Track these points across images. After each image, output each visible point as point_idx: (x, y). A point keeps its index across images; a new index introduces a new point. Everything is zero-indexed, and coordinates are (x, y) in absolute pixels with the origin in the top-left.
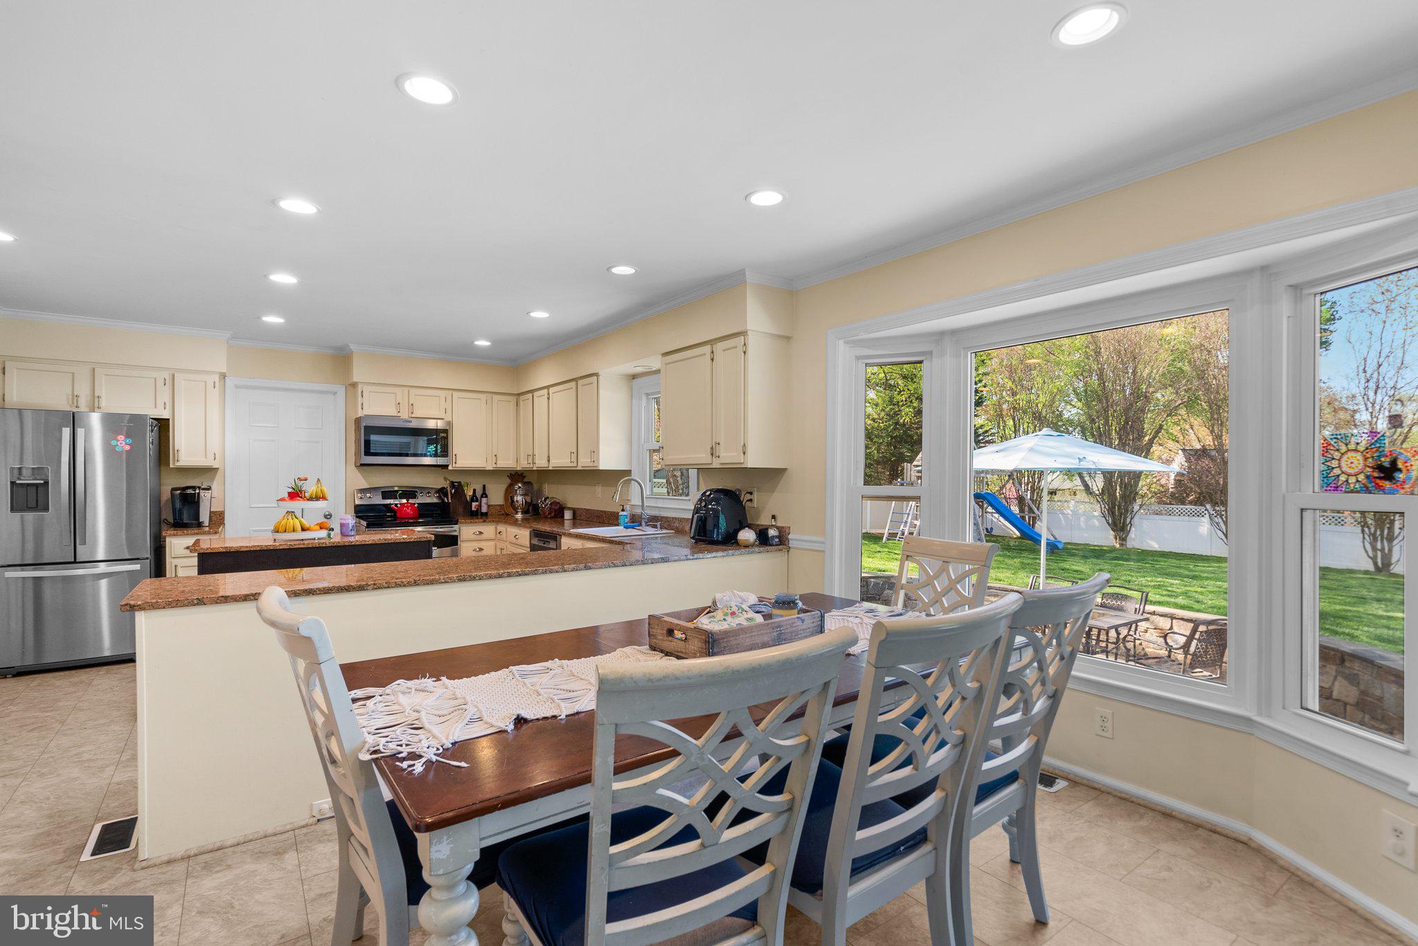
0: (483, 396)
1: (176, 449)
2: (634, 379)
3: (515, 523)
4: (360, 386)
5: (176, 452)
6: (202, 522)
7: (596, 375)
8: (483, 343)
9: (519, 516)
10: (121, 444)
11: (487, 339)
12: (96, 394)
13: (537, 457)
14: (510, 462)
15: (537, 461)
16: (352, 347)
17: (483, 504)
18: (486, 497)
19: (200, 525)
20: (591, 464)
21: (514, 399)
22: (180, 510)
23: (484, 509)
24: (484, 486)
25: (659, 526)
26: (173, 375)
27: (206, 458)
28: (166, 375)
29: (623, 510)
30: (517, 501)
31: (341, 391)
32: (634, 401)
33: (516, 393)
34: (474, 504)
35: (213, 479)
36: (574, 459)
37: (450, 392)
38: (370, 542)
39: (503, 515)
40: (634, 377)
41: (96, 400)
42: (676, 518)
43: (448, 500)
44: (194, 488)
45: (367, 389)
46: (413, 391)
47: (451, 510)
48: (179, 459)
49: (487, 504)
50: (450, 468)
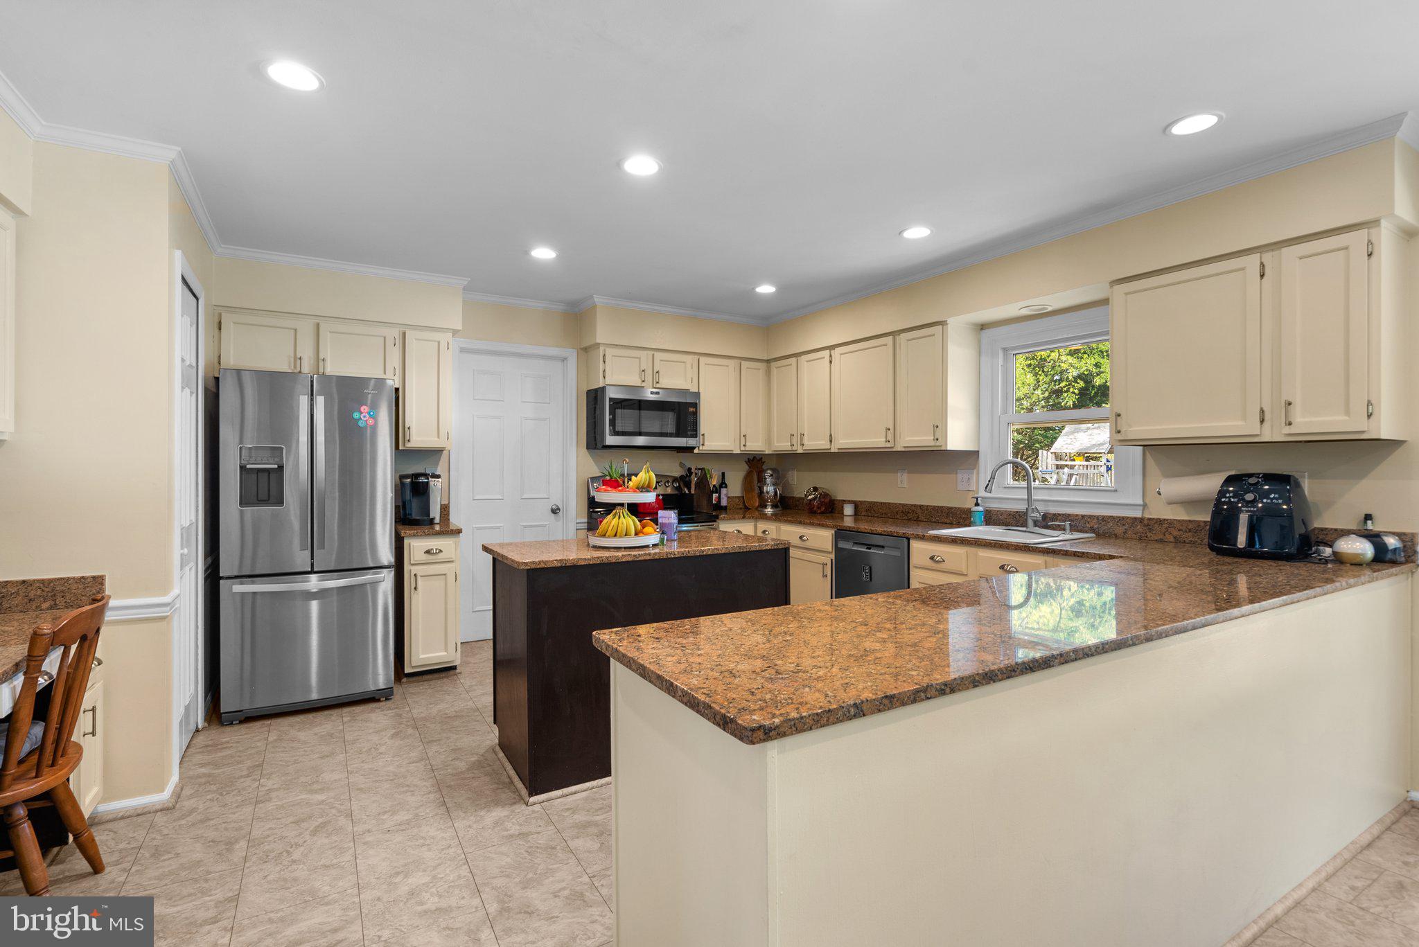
0: (732, 363)
1: (407, 426)
2: (982, 329)
3: (765, 517)
4: (602, 348)
5: (406, 429)
6: (433, 519)
7: (942, 323)
8: (766, 289)
9: (769, 511)
10: (364, 417)
11: (772, 283)
12: (321, 357)
13: (806, 437)
14: (760, 444)
15: (806, 442)
16: (598, 299)
17: (723, 496)
18: (726, 487)
19: (431, 522)
20: (932, 444)
21: (762, 366)
22: (410, 502)
23: (724, 502)
24: (723, 474)
25: (1068, 527)
26: (404, 334)
27: (438, 437)
28: (395, 333)
29: (977, 504)
30: (768, 493)
31: (572, 356)
32: (983, 358)
33: (766, 358)
34: (715, 496)
35: (437, 464)
36: (890, 437)
37: (696, 357)
38: (723, 551)
39: (741, 509)
40: (983, 327)
41: (321, 364)
42: (1090, 517)
43: (689, 491)
44: (425, 475)
45: (610, 352)
46: (658, 355)
47: (695, 504)
48: (411, 439)
49: (726, 495)
50: (696, 451)
